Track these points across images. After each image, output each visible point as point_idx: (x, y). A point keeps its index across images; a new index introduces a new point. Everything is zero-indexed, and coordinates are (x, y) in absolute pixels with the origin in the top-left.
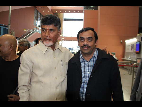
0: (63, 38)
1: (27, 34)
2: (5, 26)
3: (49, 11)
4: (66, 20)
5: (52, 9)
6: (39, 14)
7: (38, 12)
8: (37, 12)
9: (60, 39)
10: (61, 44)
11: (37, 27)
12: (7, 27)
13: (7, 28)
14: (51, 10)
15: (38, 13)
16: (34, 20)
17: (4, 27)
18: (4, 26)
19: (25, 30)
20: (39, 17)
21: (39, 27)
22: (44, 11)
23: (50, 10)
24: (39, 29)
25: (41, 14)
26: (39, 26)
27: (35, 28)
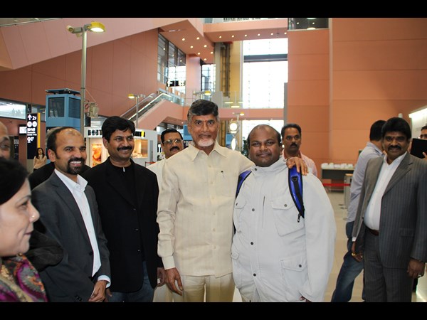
0: (242, 114)
1: (137, 109)
2: (75, 93)
3: (198, 38)
4: (249, 59)
5: (207, 31)
6: (172, 49)
7: (167, 42)
8: (164, 43)
9: (234, 117)
10: (235, 132)
11: (167, 85)
12: (78, 93)
13: (78, 97)
14: (205, 33)
15: (170, 47)
16: (159, 66)
17: (72, 96)
18: (72, 92)
19: (132, 97)
20: (172, 57)
21: (171, 85)
22: (183, 39)
23: (203, 35)
24: (173, 92)
25: (176, 49)
26: (173, 82)
27: (160, 89)
